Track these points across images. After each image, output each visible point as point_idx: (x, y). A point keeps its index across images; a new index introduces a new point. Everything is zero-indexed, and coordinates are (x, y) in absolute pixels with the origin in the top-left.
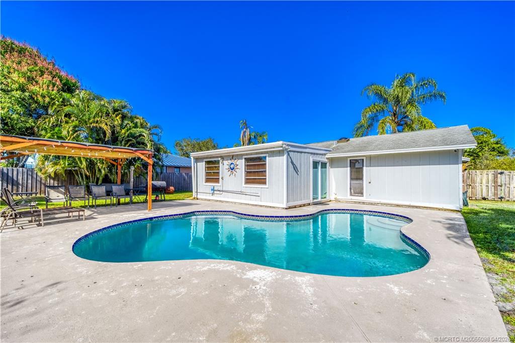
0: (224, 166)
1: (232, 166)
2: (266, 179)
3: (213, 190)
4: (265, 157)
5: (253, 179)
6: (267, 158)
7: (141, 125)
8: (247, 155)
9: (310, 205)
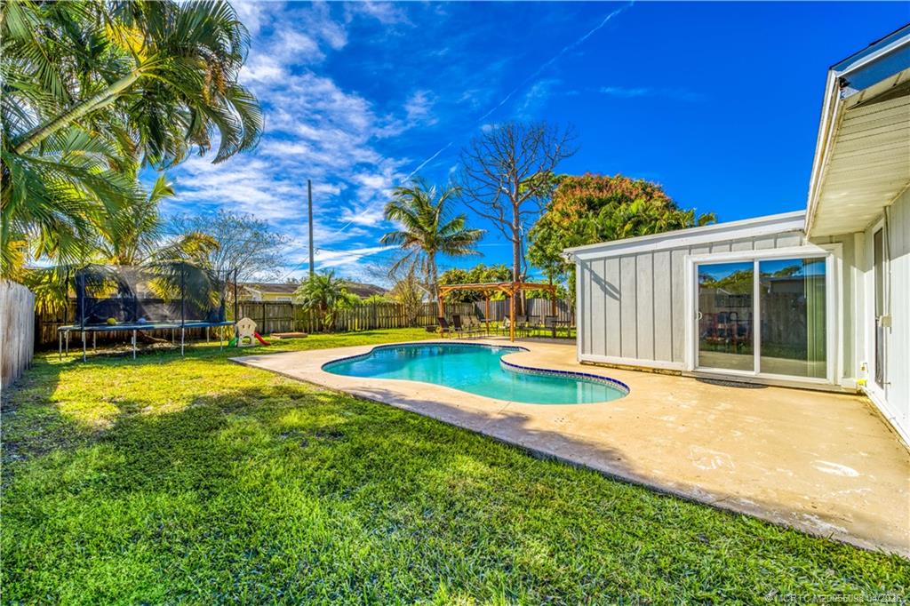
9: (680, 375)
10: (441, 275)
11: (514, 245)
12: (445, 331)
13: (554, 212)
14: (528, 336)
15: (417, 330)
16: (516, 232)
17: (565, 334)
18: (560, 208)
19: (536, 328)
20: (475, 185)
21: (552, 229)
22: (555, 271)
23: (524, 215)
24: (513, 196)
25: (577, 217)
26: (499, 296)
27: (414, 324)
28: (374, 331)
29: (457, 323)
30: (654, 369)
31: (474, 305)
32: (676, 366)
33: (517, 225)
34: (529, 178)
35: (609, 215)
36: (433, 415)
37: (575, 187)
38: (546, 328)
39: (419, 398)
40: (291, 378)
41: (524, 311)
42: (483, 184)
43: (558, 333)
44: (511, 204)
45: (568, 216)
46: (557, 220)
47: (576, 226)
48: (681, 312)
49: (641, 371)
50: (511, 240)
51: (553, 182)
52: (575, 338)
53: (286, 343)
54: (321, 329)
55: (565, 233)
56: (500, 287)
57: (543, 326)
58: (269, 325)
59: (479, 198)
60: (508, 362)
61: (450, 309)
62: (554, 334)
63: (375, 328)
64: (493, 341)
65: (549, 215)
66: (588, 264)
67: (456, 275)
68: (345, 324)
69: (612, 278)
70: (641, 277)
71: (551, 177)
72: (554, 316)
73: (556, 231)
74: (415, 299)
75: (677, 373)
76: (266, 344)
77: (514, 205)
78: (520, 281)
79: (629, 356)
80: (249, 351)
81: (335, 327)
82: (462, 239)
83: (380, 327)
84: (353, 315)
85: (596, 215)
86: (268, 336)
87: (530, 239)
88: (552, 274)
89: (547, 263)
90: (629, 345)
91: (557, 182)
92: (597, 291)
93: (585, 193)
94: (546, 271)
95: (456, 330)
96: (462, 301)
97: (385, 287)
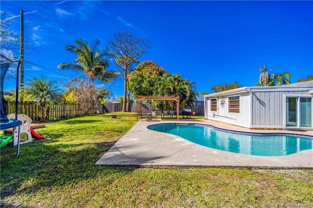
0: (219, 102)
1: (222, 102)
2: (239, 110)
3: (214, 115)
4: (239, 97)
5: (233, 109)
6: (240, 97)
7: (186, 83)
8: (230, 95)
16: (126, 76)
27: (87, 114)
30: (274, 129)
49: (270, 129)
66: (255, 93)
69: (262, 99)
79: (268, 125)
83: (66, 116)
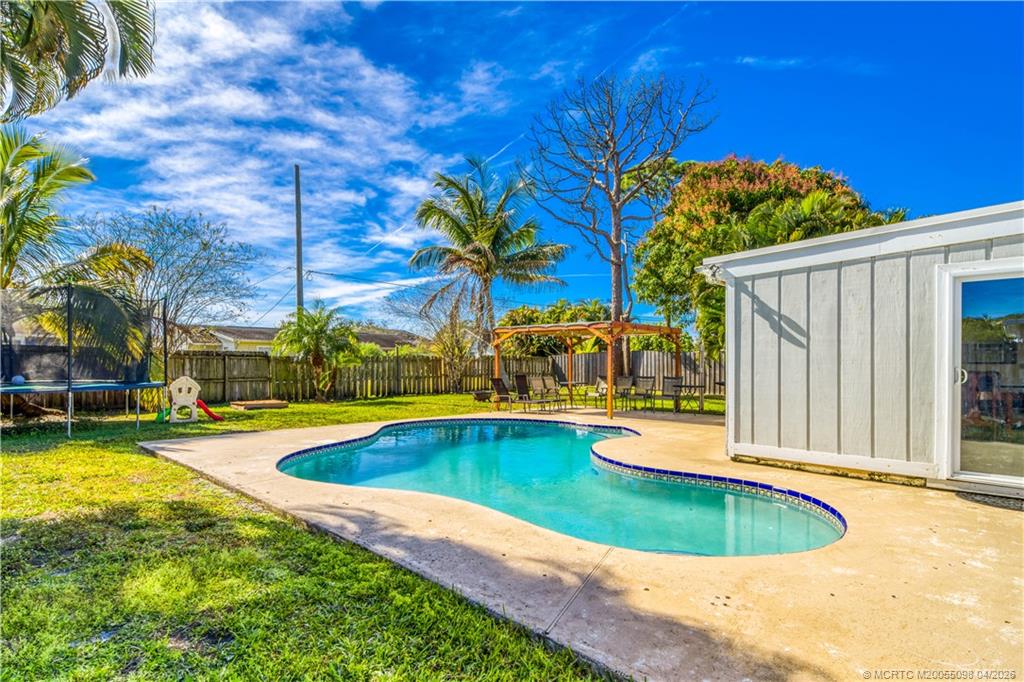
9: (924, 486)
10: (501, 316)
11: (613, 268)
12: (503, 400)
13: (676, 217)
14: (635, 409)
15: (462, 397)
16: (617, 248)
17: (694, 405)
18: (686, 210)
19: (647, 397)
20: (553, 174)
21: (673, 242)
22: (676, 309)
23: (629, 223)
24: (613, 193)
25: (713, 222)
26: (589, 346)
27: (458, 388)
28: (396, 399)
29: (522, 387)
30: (873, 474)
31: (550, 360)
32: (915, 468)
33: (618, 237)
34: (636, 166)
35: (766, 217)
36: (446, 579)
37: (710, 178)
38: (665, 397)
39: (430, 533)
40: (217, 483)
41: (627, 371)
42: (566, 174)
43: (684, 404)
44: (608, 204)
45: (698, 220)
46: (681, 229)
47: (711, 237)
48: (928, 367)
49: (846, 476)
50: (608, 260)
51: (676, 172)
52: (722, 414)
53: (250, 417)
54: (312, 396)
55: (694, 247)
56: (591, 329)
57: (659, 393)
58: (232, 388)
59: (559, 194)
60: (603, 455)
61: (514, 367)
62: (677, 405)
63: (398, 394)
64: (579, 417)
65: (667, 221)
66: (749, 284)
67: (525, 316)
68: (352, 388)
69: (793, 309)
70: (848, 303)
71: (671, 165)
72: (678, 377)
73: (678, 246)
74: (460, 350)
75: (917, 482)
76: (216, 419)
77: (614, 206)
78: (622, 323)
79: (825, 448)
80: (181, 430)
81: (335, 392)
82: (534, 257)
83: (405, 392)
84: (364, 375)
85: (742, 218)
86: (228, 405)
87: (638, 259)
88: (671, 313)
89: (664, 297)
90: (823, 428)
91: (680, 173)
92: (764, 331)
93: (725, 186)
94: (661, 308)
95: (521, 398)
96: (533, 354)
97: (414, 331)
